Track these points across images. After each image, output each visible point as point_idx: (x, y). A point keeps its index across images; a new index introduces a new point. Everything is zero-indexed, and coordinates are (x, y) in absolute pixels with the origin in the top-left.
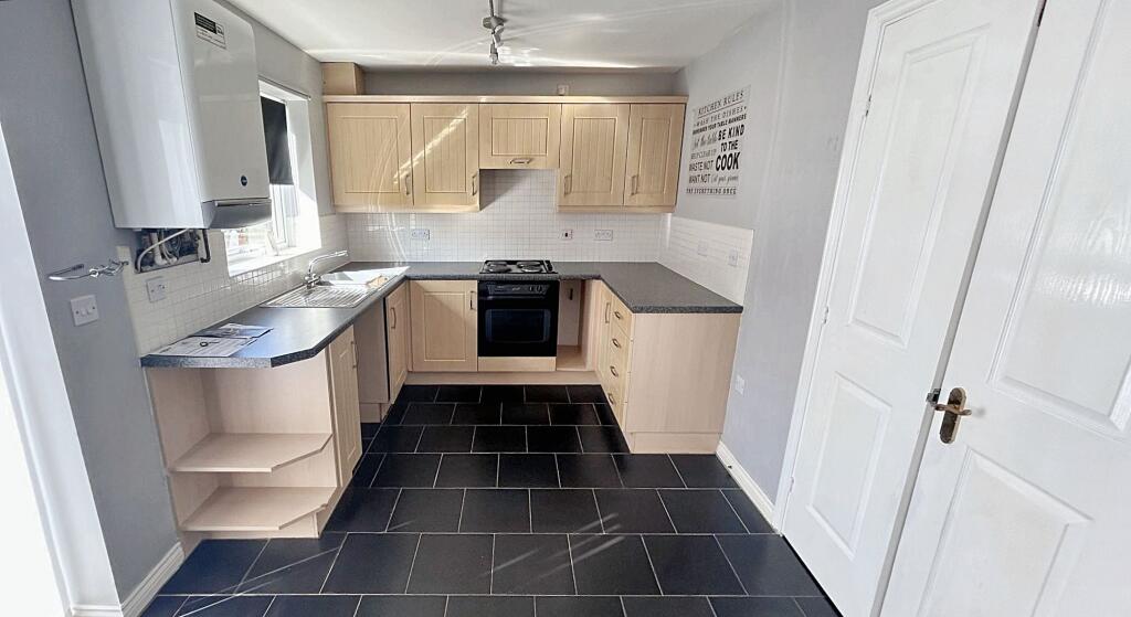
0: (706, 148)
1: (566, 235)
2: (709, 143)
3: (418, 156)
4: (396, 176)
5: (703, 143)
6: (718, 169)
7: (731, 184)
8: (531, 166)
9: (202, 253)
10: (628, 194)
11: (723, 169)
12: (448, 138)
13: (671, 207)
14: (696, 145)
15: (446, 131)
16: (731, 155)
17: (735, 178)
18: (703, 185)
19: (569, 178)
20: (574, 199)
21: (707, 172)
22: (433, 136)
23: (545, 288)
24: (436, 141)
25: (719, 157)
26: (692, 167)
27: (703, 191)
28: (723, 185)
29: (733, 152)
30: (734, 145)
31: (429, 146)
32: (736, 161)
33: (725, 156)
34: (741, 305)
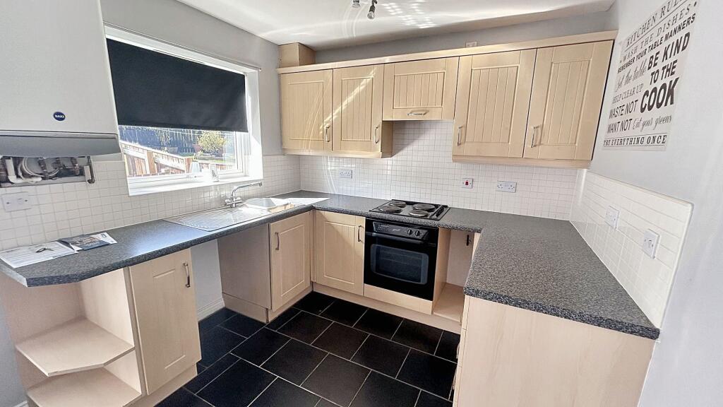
0: (630, 86)
1: (467, 183)
2: (635, 77)
3: (337, 111)
4: (321, 127)
5: (627, 81)
6: (643, 110)
7: (660, 129)
8: (427, 117)
9: (88, 176)
10: (528, 146)
11: (650, 108)
12: (359, 95)
13: (586, 161)
14: (620, 85)
15: (357, 90)
16: (664, 86)
17: (668, 119)
18: (623, 134)
19: (463, 128)
20: (467, 149)
21: (629, 116)
22: (348, 95)
23: (423, 232)
24: (350, 99)
25: (647, 93)
26: (612, 114)
27: (621, 141)
28: (649, 131)
29: (667, 81)
30: (670, 70)
31: (345, 103)
32: (671, 93)
33: (655, 90)
34: (657, 326)
